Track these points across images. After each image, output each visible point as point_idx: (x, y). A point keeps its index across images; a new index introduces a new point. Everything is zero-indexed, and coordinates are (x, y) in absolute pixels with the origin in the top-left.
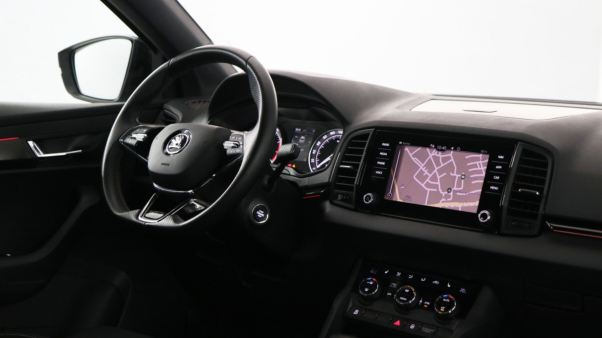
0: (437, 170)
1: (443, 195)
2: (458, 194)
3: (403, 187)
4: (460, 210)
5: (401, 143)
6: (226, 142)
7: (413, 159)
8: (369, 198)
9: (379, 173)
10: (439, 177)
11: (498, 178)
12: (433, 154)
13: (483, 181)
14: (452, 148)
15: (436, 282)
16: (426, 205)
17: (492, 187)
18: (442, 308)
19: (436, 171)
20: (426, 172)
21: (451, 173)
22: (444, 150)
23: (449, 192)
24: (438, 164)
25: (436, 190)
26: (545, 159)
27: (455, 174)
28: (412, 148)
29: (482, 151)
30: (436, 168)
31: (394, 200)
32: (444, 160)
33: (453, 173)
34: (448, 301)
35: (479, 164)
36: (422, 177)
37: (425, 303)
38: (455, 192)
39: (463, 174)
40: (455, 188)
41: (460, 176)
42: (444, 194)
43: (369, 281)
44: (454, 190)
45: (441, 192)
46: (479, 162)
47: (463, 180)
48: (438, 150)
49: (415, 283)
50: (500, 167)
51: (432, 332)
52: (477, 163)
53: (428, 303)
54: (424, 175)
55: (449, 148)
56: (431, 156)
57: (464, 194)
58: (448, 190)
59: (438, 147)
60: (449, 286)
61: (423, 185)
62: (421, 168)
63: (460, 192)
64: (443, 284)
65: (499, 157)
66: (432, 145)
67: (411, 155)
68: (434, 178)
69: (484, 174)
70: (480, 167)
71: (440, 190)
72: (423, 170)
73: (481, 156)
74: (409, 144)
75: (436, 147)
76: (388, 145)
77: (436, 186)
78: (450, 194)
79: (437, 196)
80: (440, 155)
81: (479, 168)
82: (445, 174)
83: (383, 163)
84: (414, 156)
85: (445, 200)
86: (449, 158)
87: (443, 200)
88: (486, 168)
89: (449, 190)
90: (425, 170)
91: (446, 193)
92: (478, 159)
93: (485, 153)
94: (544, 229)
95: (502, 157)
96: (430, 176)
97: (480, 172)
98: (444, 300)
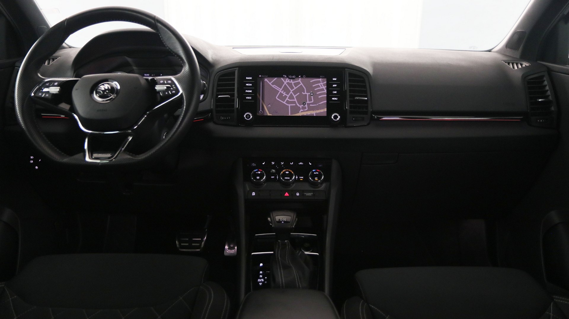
0: (292, 92)
1: (301, 107)
2: (311, 105)
3: (270, 106)
4: (315, 115)
5: (260, 76)
7: (273, 86)
8: (248, 116)
9: (249, 98)
10: (295, 96)
11: (335, 92)
12: (286, 82)
13: (326, 96)
14: (300, 76)
15: (301, 163)
16: (290, 115)
17: (333, 99)
18: (315, 178)
19: (291, 92)
20: (285, 94)
21: (303, 93)
22: (294, 78)
23: (304, 105)
24: (292, 88)
25: (295, 105)
26: (363, 78)
27: (306, 93)
28: (270, 79)
29: (321, 77)
30: (291, 91)
31: (265, 115)
32: (296, 84)
33: (304, 92)
34: (318, 173)
35: (321, 85)
36: (282, 97)
37: (300, 177)
38: (308, 104)
39: (311, 92)
40: (308, 102)
41: (310, 94)
42: (301, 106)
43: (257, 171)
44: (307, 104)
45: (299, 106)
46: (320, 84)
47: (312, 96)
48: (290, 78)
49: (287, 166)
50: (336, 85)
51: (312, 194)
52: (319, 84)
53: (302, 177)
54: (284, 96)
55: (297, 77)
56: (285, 83)
57: (315, 105)
58: (303, 103)
59: (290, 77)
60: (310, 164)
61: (284, 103)
62: (280, 91)
63: (312, 104)
64: (306, 163)
65: (333, 79)
66: (284, 76)
67: (270, 84)
68: (291, 97)
69: (326, 91)
70: (322, 87)
71: (298, 105)
72: (282, 92)
73: (321, 79)
74: (267, 76)
75: (288, 77)
76: (251, 78)
77: (294, 102)
78: (305, 106)
79: (297, 109)
80: (292, 81)
81: (321, 88)
82: (299, 93)
83: (251, 91)
84: (273, 84)
85: (303, 110)
86: (299, 83)
87: (301, 110)
88: (326, 87)
89: (304, 104)
90: (284, 92)
91: (303, 106)
92: (319, 82)
93: (323, 78)
94: (372, 119)
95: (335, 79)
96: (288, 96)
97: (323, 90)
98: (315, 173)
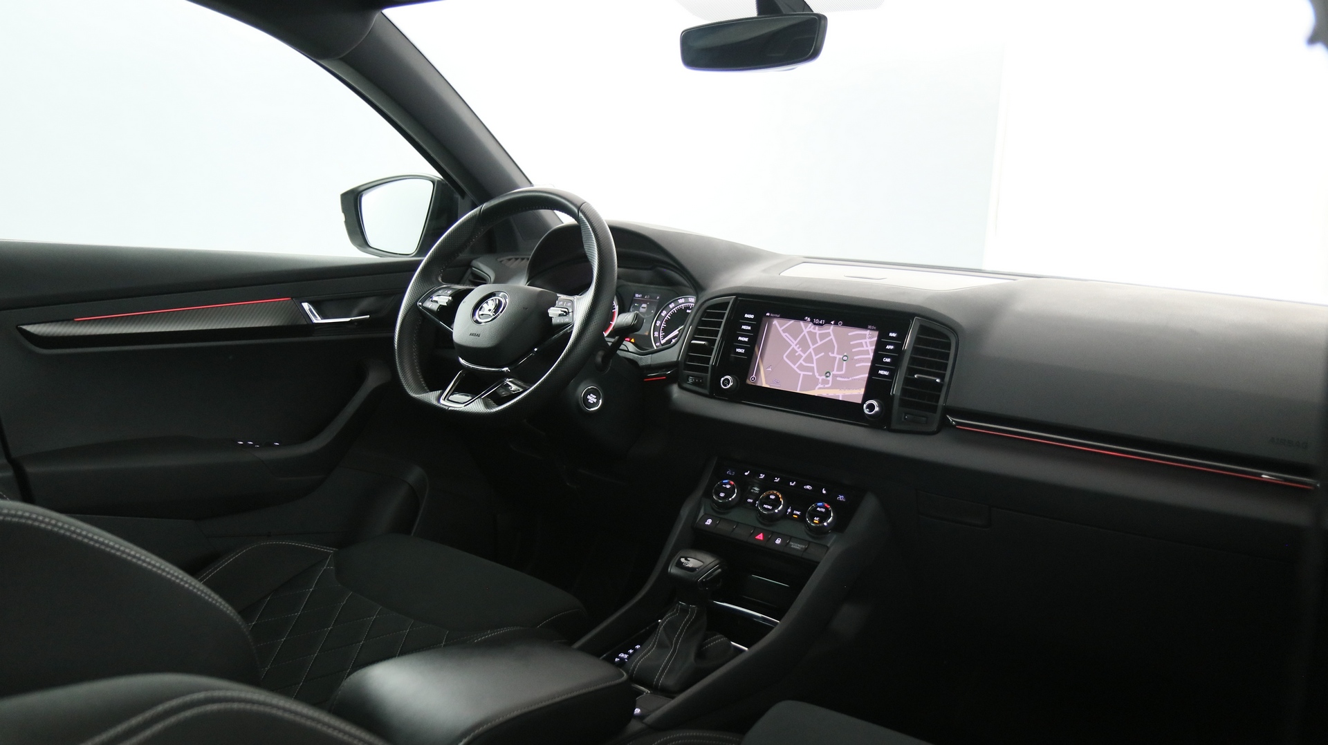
0: (813, 349)
1: (820, 380)
2: (838, 379)
3: (770, 369)
4: (840, 399)
5: (768, 314)
6: (552, 308)
7: (784, 335)
8: (728, 381)
9: (741, 351)
10: (815, 358)
11: (888, 360)
12: (808, 329)
13: (870, 364)
14: (832, 322)
15: (808, 487)
16: (798, 391)
17: (881, 372)
18: (815, 518)
19: (811, 350)
20: (799, 352)
21: (830, 354)
22: (822, 325)
23: (827, 377)
24: (814, 342)
25: (811, 374)
26: (947, 337)
27: (835, 355)
28: (783, 321)
29: (870, 327)
30: (812, 347)
31: (758, 384)
32: (822, 336)
33: (833, 353)
34: (823, 510)
35: (866, 342)
36: (794, 357)
37: (795, 512)
38: (835, 376)
39: (845, 354)
40: (835, 372)
41: (842, 357)
42: (821, 378)
43: (725, 484)
44: (833, 375)
45: (817, 376)
46: (865, 340)
47: (845, 362)
48: (815, 324)
49: (780, 487)
50: (892, 347)
51: (802, 548)
52: (863, 341)
53: (798, 513)
54: (797, 354)
55: (828, 322)
56: (805, 332)
57: (846, 380)
58: (826, 373)
59: (817, 321)
60: (824, 492)
61: (795, 367)
62: (793, 346)
63: (841, 376)
64: (817, 489)
65: (891, 335)
66: (807, 318)
67: (780, 330)
68: (809, 359)
69: (871, 356)
70: (867, 346)
71: (817, 374)
72: (796, 348)
73: (868, 332)
74: (779, 316)
75: (812, 321)
76: (752, 316)
77: (811, 369)
78: (828, 378)
79: (813, 382)
80: (817, 330)
81: (865, 348)
82: (823, 354)
83: (746, 339)
84: (784, 331)
85: (822, 386)
86: (828, 334)
87: (820, 386)
88: (874, 347)
89: (828, 374)
90: (799, 348)
91: (824, 377)
92: (864, 337)
93: (874, 330)
94: (944, 424)
95: (894, 335)
96: (804, 356)
97: (867, 352)
98: (818, 509)
